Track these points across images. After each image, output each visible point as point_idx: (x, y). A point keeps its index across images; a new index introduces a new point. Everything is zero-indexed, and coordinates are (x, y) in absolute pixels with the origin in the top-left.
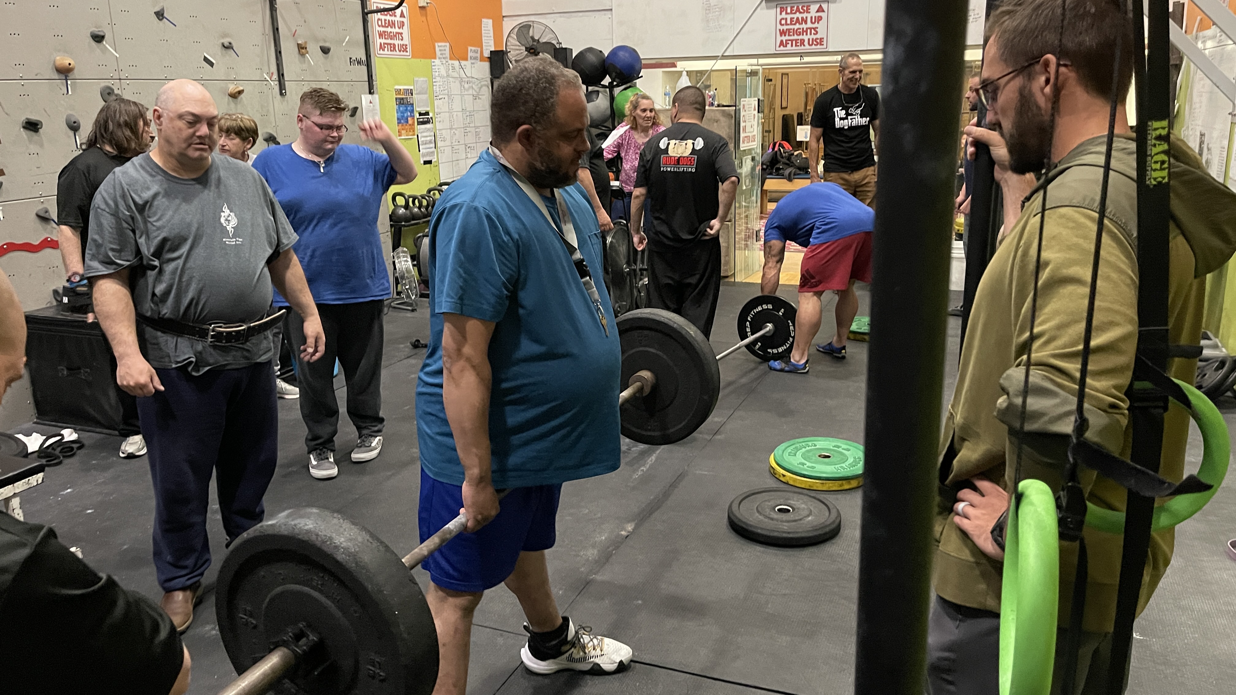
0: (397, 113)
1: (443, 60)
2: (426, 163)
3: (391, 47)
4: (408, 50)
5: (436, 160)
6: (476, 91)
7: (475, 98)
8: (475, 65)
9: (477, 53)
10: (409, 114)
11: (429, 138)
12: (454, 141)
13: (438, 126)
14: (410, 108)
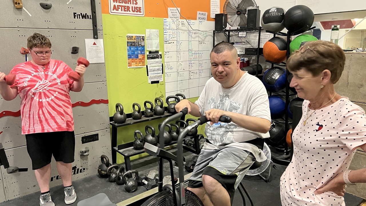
0: (128, 51)
1: (174, 18)
2: (153, 82)
3: (125, 9)
4: (142, 11)
5: (162, 81)
6: (201, 39)
7: (200, 42)
8: (203, 23)
9: (205, 15)
10: (140, 52)
11: (157, 68)
12: (180, 69)
13: (166, 60)
14: (140, 48)
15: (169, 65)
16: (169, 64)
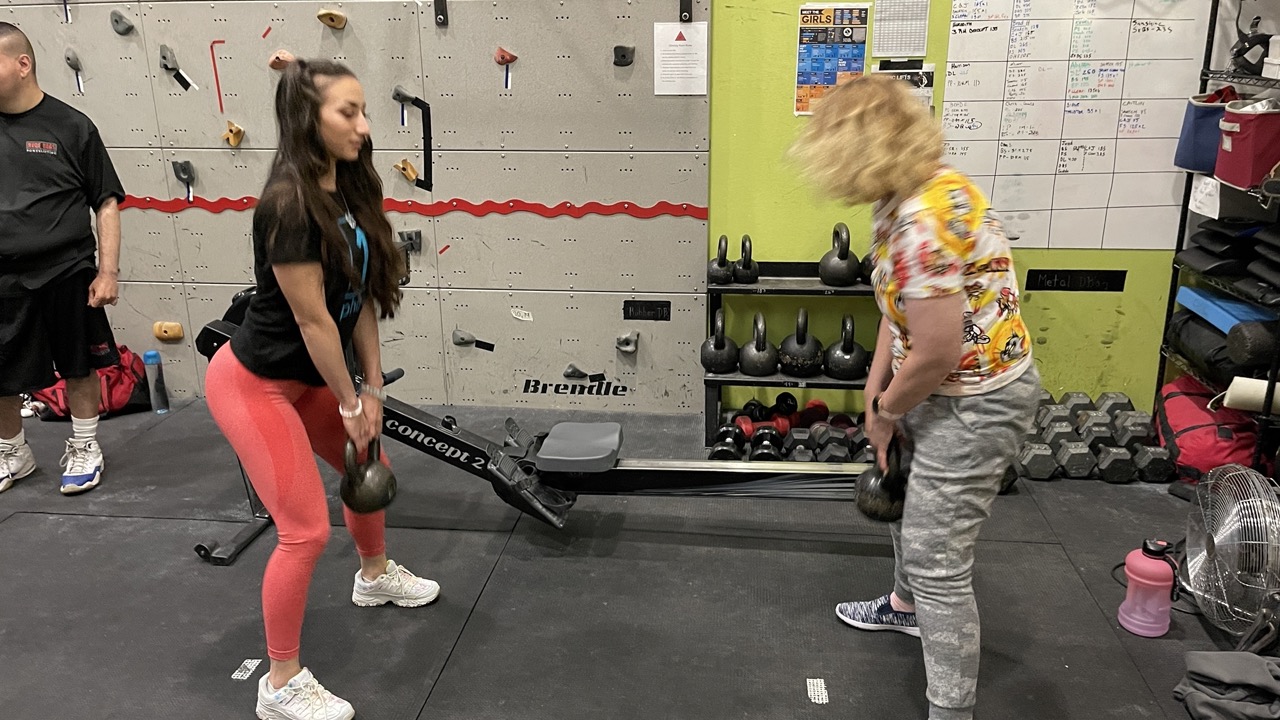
0: (801, 60)
6: (1148, 9)
7: (1141, 25)
10: (842, 63)
14: (846, 51)
15: (964, 113)
16: (963, 108)
